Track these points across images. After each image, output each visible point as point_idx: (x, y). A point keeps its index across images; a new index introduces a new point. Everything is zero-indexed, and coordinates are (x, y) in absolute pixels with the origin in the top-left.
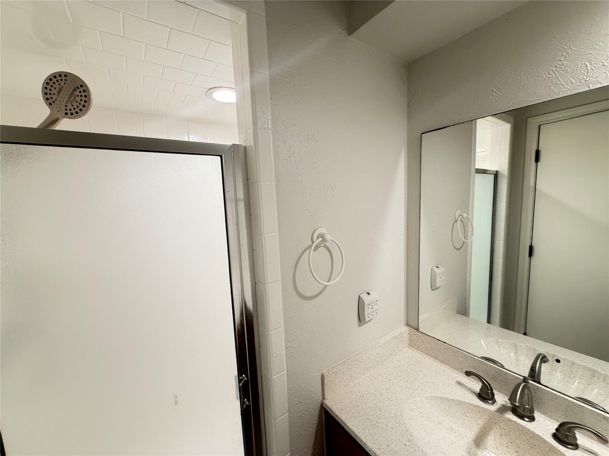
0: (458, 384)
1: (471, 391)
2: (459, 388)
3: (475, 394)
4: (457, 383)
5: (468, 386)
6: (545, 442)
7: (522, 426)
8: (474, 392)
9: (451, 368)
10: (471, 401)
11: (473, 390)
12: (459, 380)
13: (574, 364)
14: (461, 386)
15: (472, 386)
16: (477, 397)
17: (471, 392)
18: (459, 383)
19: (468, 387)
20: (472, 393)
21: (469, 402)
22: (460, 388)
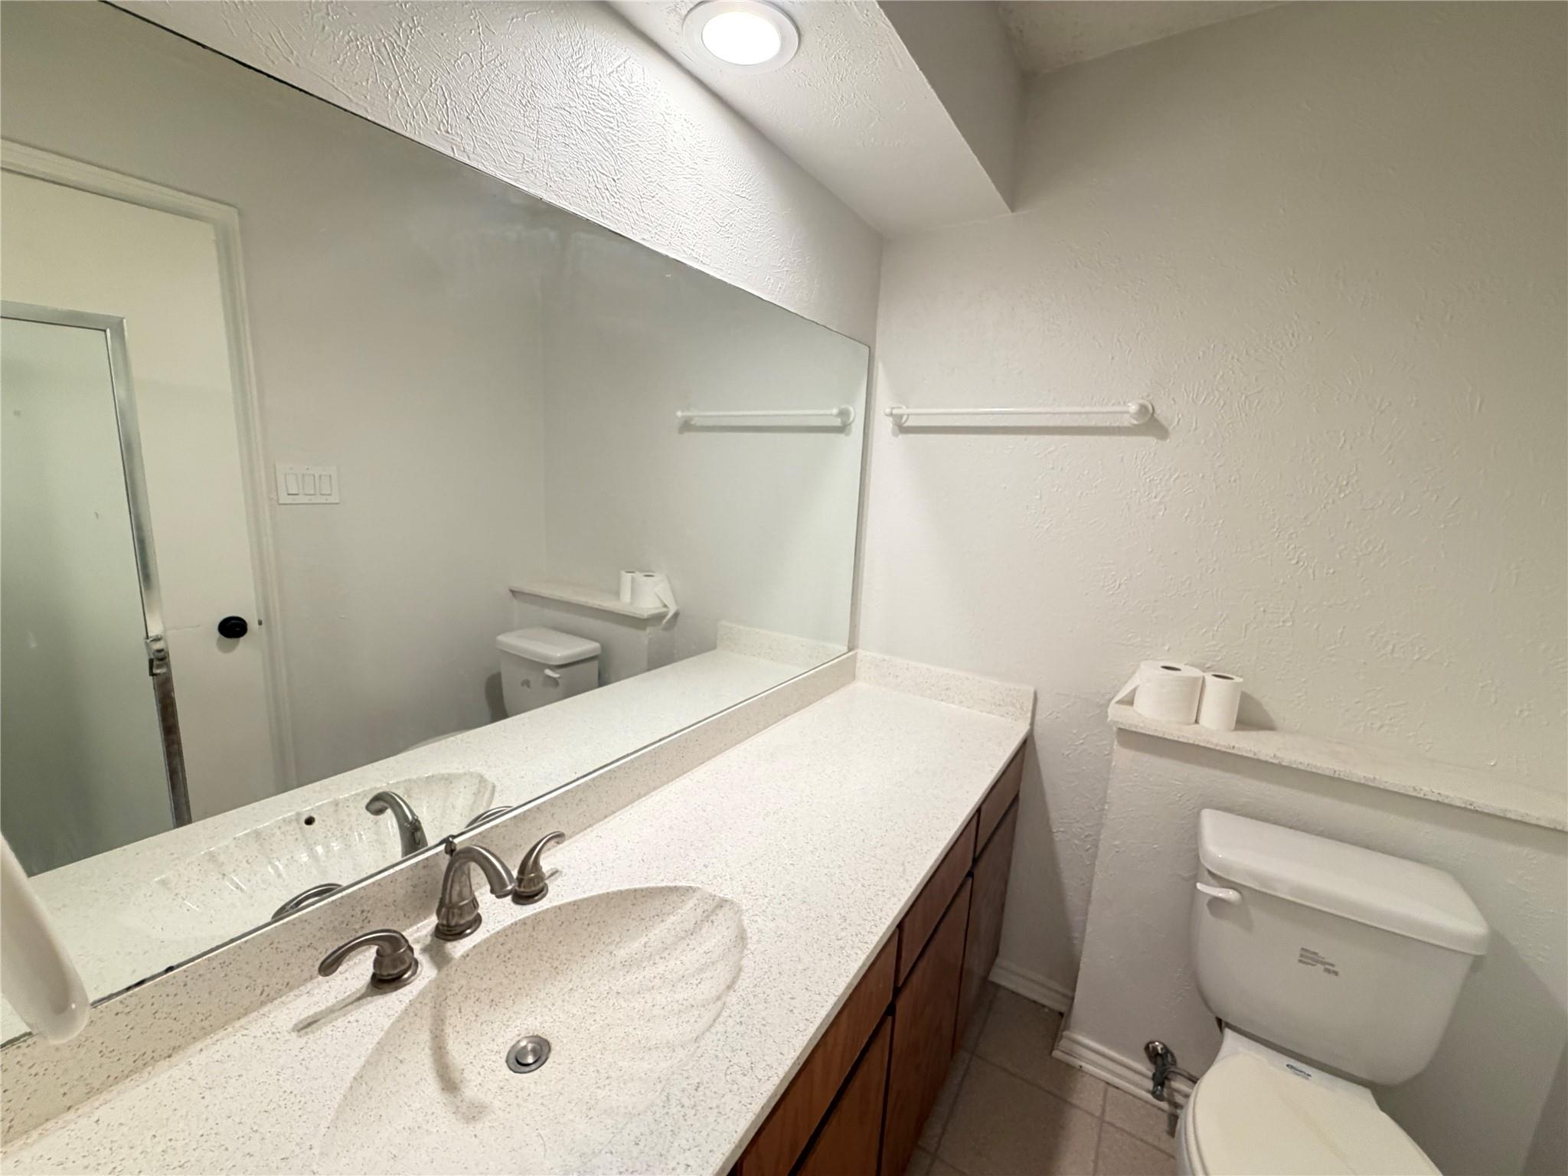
0: (309, 1029)
1: (352, 1003)
2: (325, 1033)
3: (368, 996)
4: (303, 1032)
5: (329, 1004)
6: (523, 922)
7: (486, 941)
8: (358, 995)
9: (221, 1033)
10: (390, 1012)
11: (349, 996)
12: (294, 1021)
13: (337, 805)
14: (319, 1023)
15: (333, 994)
16: (381, 994)
17: (355, 1004)
18: (306, 1026)
19: (334, 1006)
20: (361, 1001)
21: (393, 1019)
22: (327, 1029)
